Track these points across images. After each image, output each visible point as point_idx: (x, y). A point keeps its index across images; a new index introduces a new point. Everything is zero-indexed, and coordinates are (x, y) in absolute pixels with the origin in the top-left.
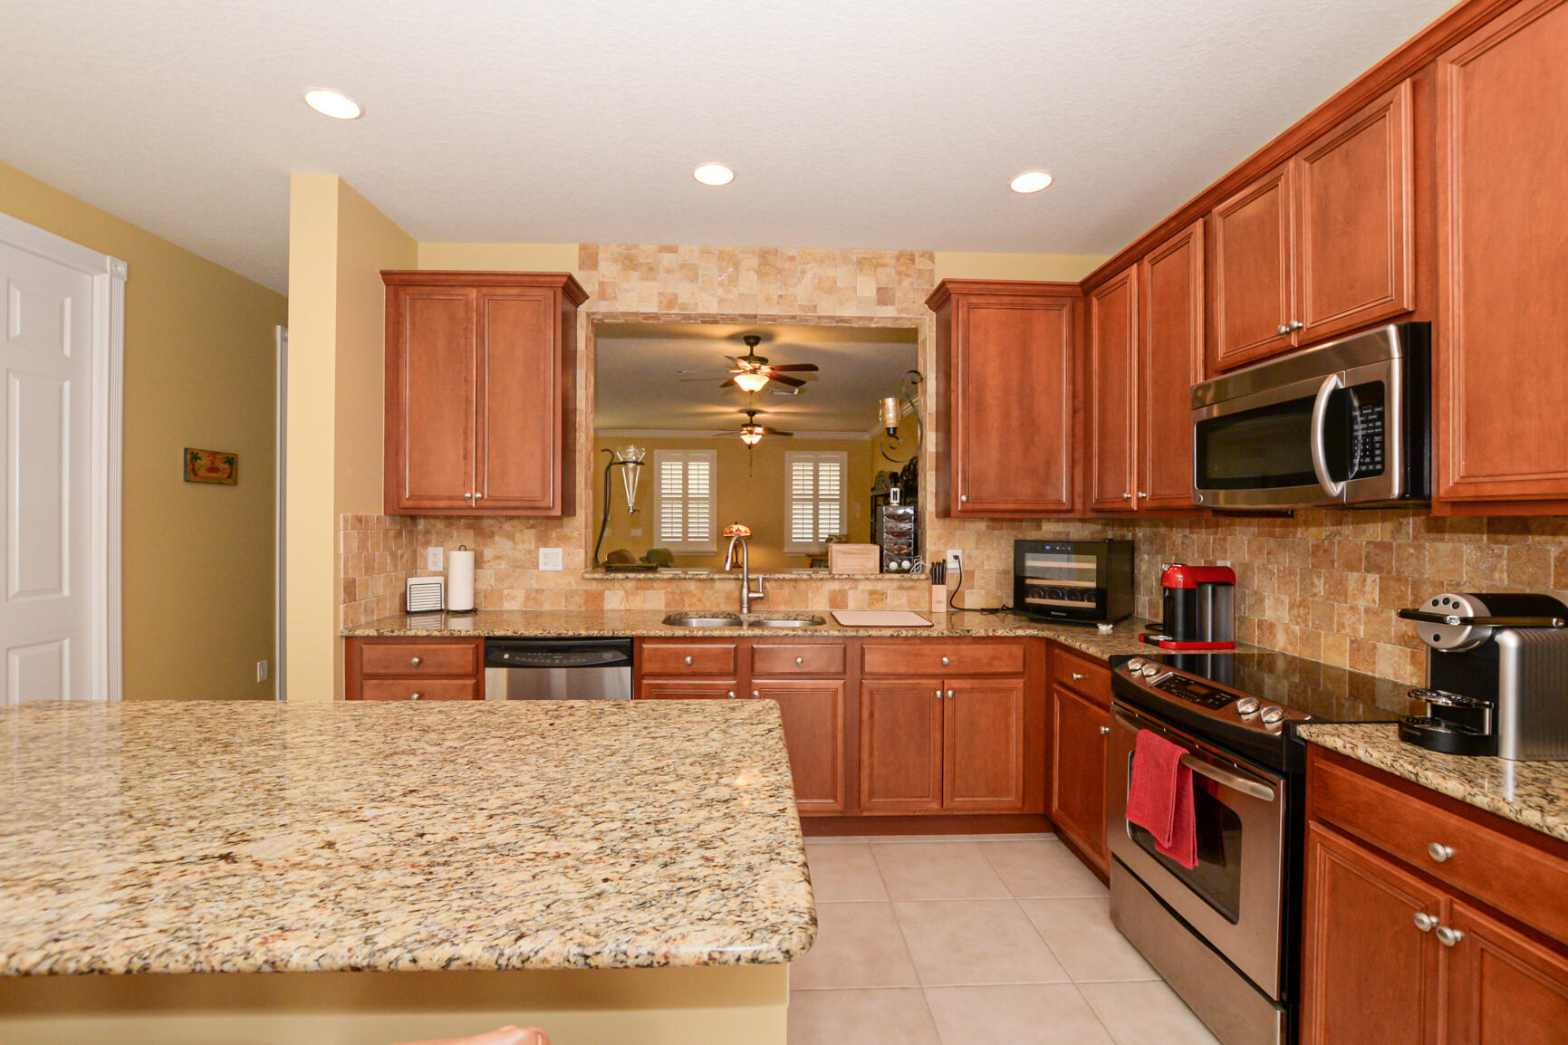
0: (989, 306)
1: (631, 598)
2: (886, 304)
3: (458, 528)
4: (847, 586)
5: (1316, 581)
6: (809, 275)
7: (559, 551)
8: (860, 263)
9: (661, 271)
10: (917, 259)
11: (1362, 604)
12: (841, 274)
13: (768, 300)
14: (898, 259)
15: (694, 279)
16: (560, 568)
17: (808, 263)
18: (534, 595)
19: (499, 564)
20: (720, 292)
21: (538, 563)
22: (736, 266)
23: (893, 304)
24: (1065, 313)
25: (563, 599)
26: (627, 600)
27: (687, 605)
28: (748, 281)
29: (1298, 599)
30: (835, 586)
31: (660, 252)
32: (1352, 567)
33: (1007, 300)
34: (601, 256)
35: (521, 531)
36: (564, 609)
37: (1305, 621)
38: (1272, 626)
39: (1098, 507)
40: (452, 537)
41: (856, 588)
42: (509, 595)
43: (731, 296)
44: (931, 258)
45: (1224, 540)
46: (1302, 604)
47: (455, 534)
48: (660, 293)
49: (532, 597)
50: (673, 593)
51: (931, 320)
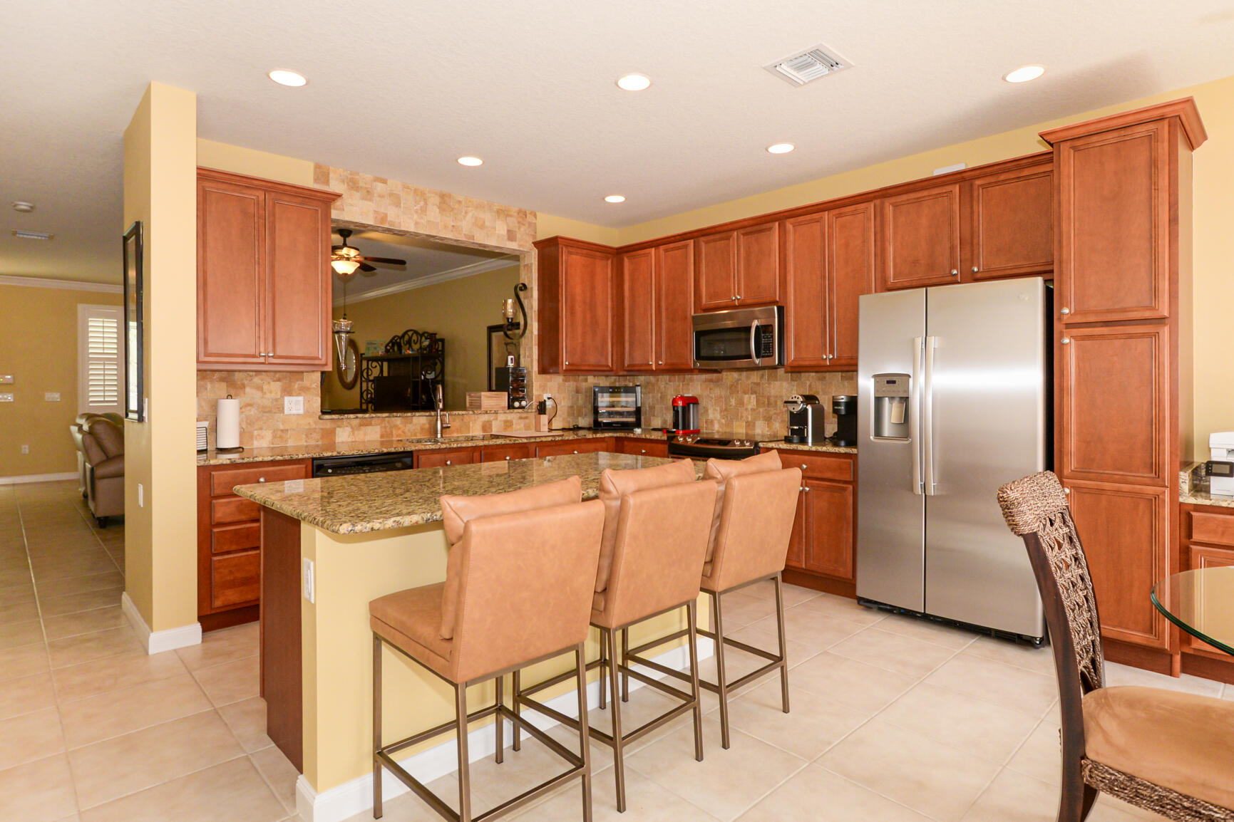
0: (577, 254)
1: (356, 432)
2: (512, 241)
3: (212, 382)
4: (491, 417)
5: (731, 400)
6: (470, 215)
7: (301, 399)
8: (499, 212)
9: (375, 195)
10: (528, 215)
11: (750, 407)
12: (487, 217)
13: (446, 227)
14: (518, 214)
15: (398, 205)
16: (301, 412)
17: (469, 207)
18: (280, 434)
19: (250, 410)
20: (415, 216)
21: (283, 408)
22: (425, 200)
23: (516, 241)
24: (610, 262)
25: (304, 436)
26: (353, 434)
27: (395, 436)
28: (433, 213)
29: (724, 408)
30: (485, 417)
31: (375, 181)
32: (745, 393)
33: (585, 251)
34: (331, 175)
35: (269, 383)
36: (305, 444)
37: (727, 417)
38: (712, 421)
39: (630, 368)
40: (206, 389)
41: (496, 419)
42: (259, 435)
43: (422, 221)
44: (535, 216)
45: (688, 384)
46: (726, 410)
47: (209, 386)
48: (375, 211)
49: (278, 436)
50: (385, 427)
51: (535, 254)
